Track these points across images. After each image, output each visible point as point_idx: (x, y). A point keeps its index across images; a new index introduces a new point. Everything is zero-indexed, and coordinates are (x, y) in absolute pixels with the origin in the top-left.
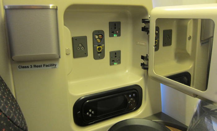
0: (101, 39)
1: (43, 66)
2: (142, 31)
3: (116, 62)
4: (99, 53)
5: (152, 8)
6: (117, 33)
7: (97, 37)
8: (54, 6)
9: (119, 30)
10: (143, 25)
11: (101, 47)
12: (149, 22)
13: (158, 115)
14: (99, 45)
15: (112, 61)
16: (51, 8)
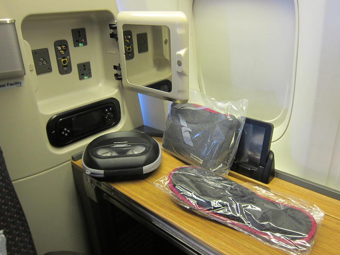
0: (65, 51)
1: (6, 85)
2: (111, 37)
3: (86, 76)
4: (64, 66)
5: (118, 12)
6: (82, 42)
7: (59, 48)
8: (12, 21)
9: (85, 38)
10: (111, 31)
11: (66, 59)
12: (116, 28)
13: (141, 128)
14: (63, 58)
15: (82, 75)
16: (8, 22)
